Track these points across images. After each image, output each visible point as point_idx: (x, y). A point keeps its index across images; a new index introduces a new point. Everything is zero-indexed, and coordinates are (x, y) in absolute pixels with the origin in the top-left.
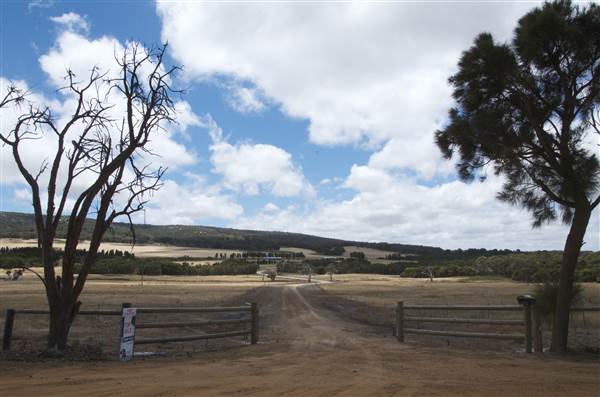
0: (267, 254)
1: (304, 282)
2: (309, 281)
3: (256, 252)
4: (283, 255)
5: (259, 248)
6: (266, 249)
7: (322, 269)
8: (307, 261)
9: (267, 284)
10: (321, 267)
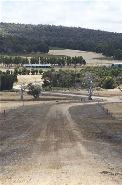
0: (29, 59)
1: (82, 100)
2: (90, 99)
3: (13, 57)
4: (53, 61)
5: (17, 50)
6: (29, 52)
7: (110, 81)
8: (89, 69)
9: (26, 104)
10: (108, 78)
